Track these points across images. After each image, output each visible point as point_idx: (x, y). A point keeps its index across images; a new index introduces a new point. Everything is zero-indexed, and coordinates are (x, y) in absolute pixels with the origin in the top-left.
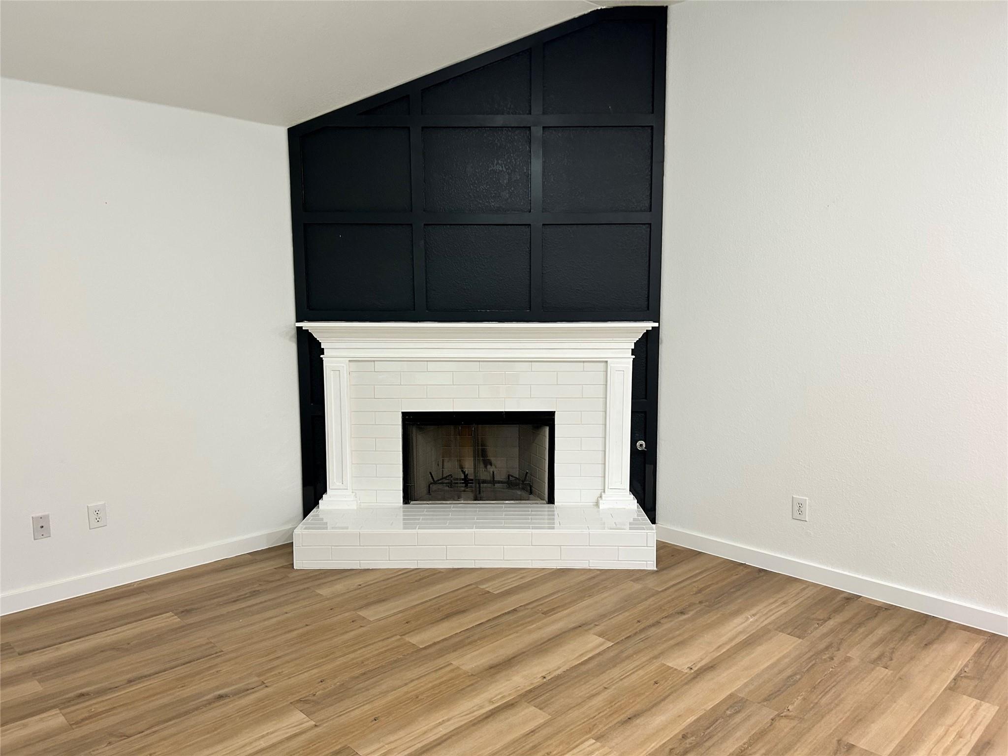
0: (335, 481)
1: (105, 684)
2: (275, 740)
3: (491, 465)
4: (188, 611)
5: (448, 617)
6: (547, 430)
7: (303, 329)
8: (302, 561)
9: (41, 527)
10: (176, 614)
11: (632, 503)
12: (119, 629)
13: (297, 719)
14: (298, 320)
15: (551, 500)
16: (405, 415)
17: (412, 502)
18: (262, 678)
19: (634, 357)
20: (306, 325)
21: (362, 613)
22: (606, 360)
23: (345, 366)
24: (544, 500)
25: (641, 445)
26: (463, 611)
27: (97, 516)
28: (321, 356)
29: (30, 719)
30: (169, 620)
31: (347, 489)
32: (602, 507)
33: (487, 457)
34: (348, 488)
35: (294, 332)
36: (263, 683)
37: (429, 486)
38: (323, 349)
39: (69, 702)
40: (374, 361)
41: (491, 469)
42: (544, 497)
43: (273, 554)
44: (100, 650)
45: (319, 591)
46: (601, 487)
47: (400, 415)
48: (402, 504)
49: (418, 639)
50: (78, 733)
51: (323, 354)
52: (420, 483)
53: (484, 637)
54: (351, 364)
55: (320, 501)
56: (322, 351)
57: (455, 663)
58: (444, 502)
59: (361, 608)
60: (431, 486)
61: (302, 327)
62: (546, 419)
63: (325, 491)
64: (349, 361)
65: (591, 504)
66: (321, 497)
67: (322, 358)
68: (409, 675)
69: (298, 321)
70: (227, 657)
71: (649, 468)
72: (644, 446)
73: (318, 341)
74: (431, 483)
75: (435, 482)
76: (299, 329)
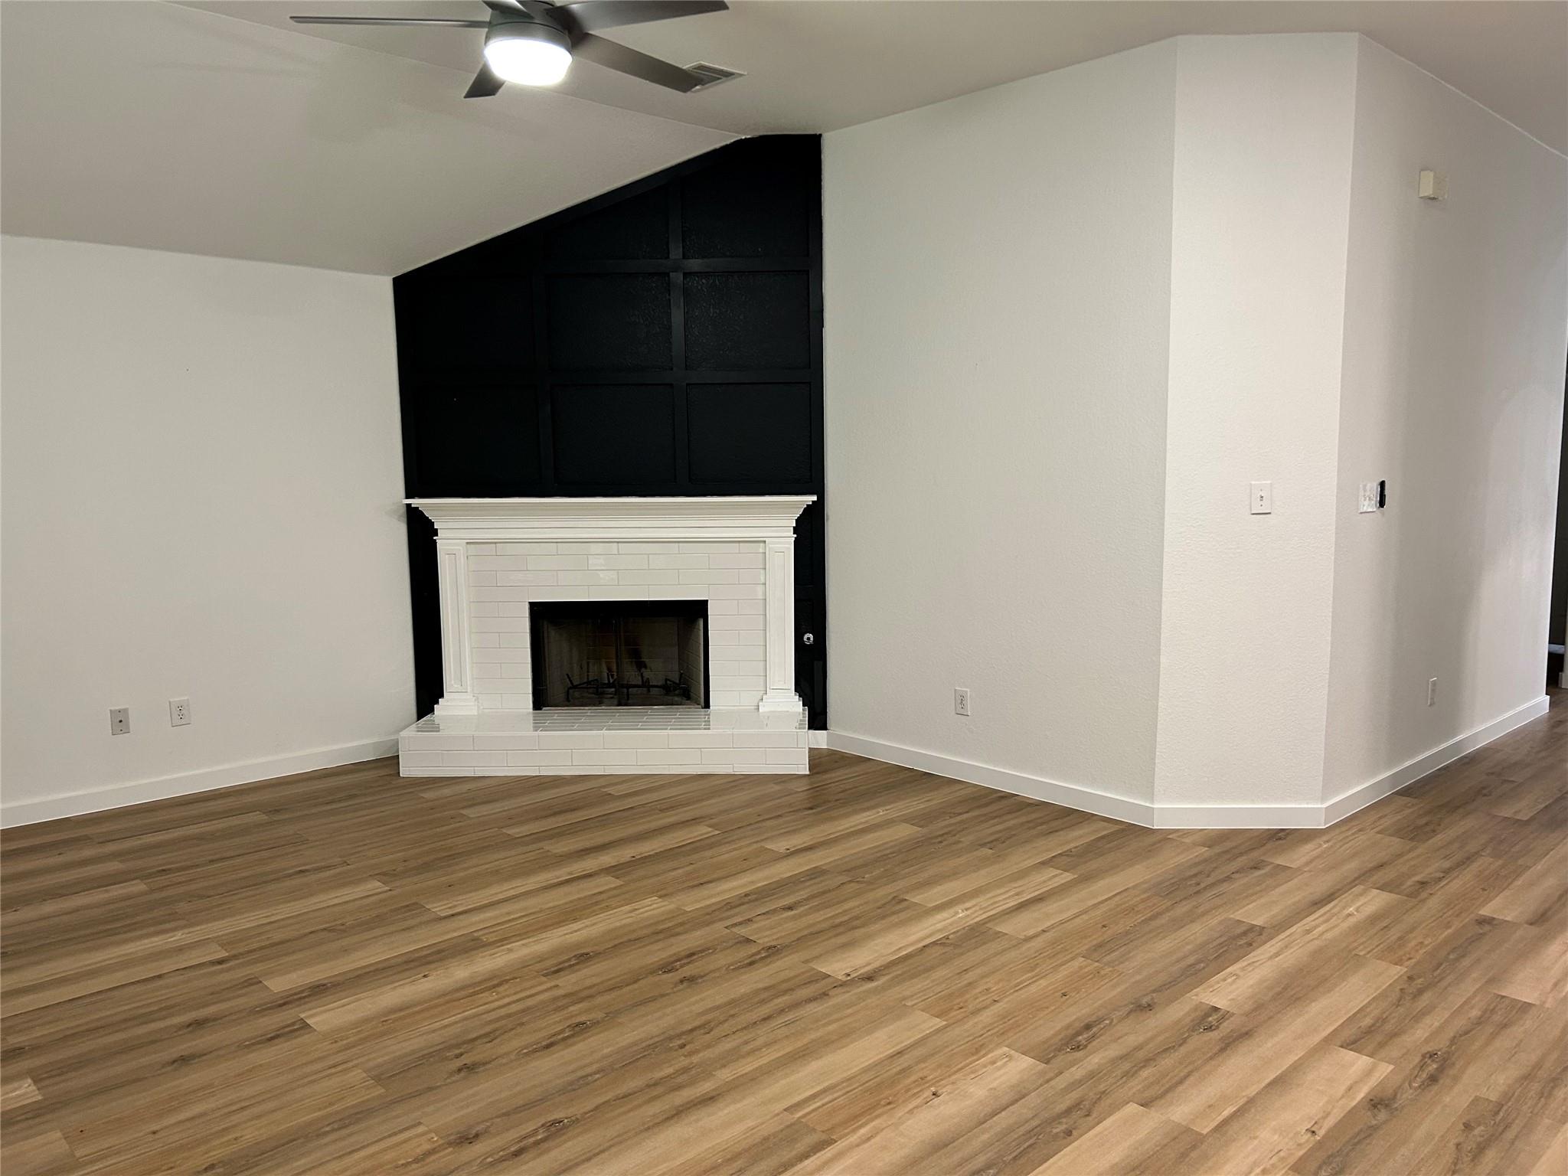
0: (453, 682)
1: (189, 863)
2: (348, 899)
3: (646, 667)
4: (277, 811)
5: (555, 814)
6: (701, 622)
7: (413, 506)
8: (408, 769)
9: (120, 722)
10: (264, 813)
11: (796, 706)
12: (203, 825)
13: (375, 885)
14: (409, 495)
15: (707, 705)
16: (533, 606)
17: (544, 708)
18: (345, 859)
19: (795, 536)
20: (416, 502)
21: (464, 812)
22: (764, 539)
23: (461, 548)
24: (698, 704)
25: (809, 639)
26: (574, 810)
27: (180, 714)
28: (435, 538)
29: (112, 887)
30: (258, 817)
31: (466, 692)
32: (760, 711)
33: (641, 658)
34: (469, 691)
35: (403, 510)
36: (345, 862)
37: (568, 692)
38: (437, 530)
39: (150, 876)
40: (496, 543)
41: (647, 674)
42: (700, 701)
43: (380, 764)
44: (186, 839)
45: (422, 795)
46: (763, 689)
47: (527, 606)
48: (531, 710)
49: (514, 831)
50: (157, 896)
51: (437, 535)
52: (556, 686)
53: (584, 830)
54: (468, 546)
55: (435, 706)
56: (435, 532)
57: (547, 848)
58: (582, 708)
59: (463, 808)
60: (571, 691)
61: (411, 504)
62: (697, 610)
63: (442, 696)
64: (467, 543)
65: (753, 707)
66: (437, 703)
67: (435, 540)
68: (496, 856)
69: (407, 497)
70: (311, 845)
71: (817, 664)
72: (812, 639)
73: (431, 520)
74: (570, 688)
75: (574, 687)
76: (408, 506)
